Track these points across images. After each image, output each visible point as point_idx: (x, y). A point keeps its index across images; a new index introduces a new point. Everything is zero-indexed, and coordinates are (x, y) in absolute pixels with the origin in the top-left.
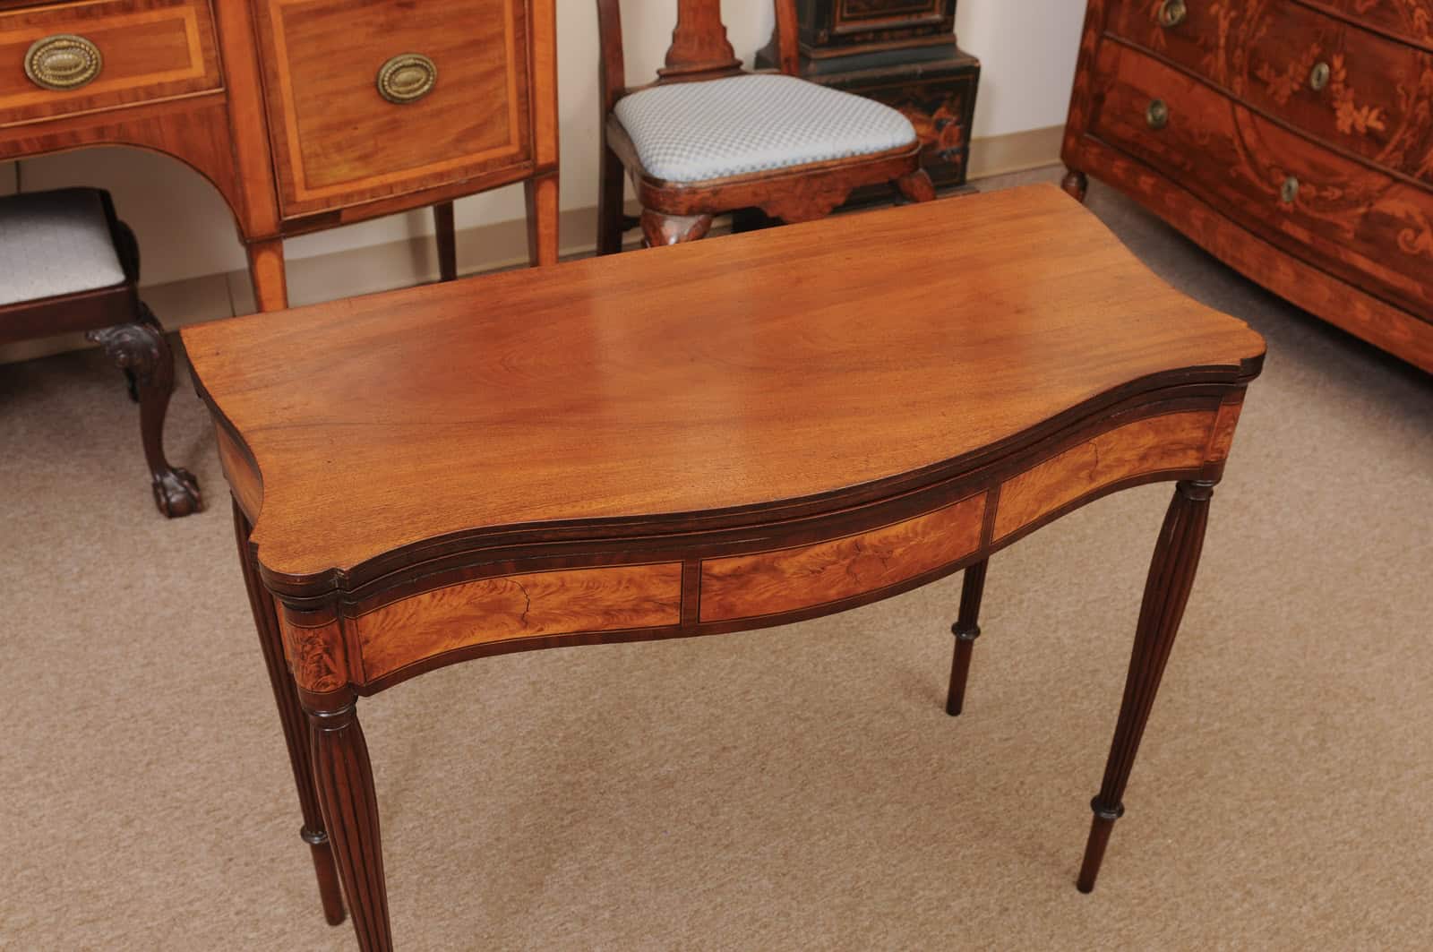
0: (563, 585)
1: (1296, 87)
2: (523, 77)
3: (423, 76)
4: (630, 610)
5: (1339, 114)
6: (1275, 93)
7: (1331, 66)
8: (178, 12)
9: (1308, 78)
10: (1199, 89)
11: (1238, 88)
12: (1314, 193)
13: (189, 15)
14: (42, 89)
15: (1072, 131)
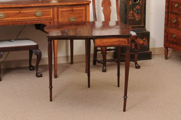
3: (74, 19)
8: (50, 10)
10: (179, 31)
13: (51, 10)
14: (36, 16)
15: (165, 42)
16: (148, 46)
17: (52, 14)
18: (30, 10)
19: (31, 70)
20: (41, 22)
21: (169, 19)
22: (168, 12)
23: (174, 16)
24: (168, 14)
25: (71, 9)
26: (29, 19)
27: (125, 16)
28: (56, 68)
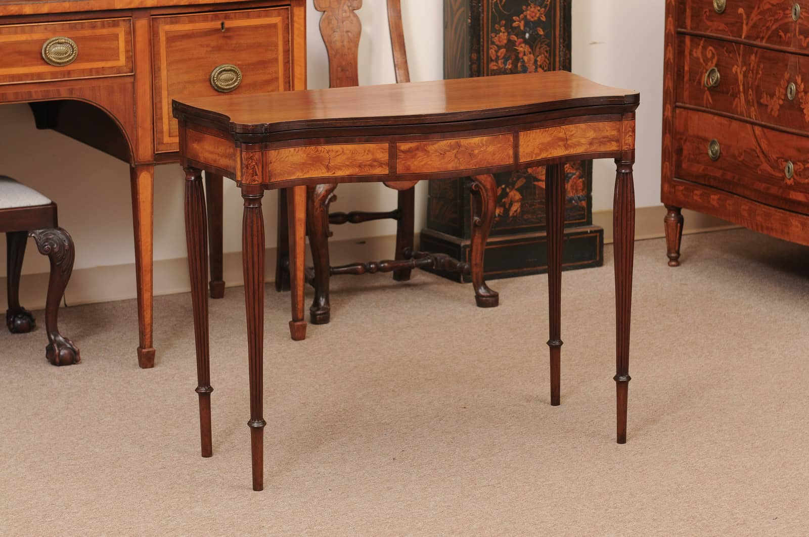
0: (343, 152)
1: (781, 102)
2: (288, 85)
3: (235, 76)
4: (369, 165)
5: (805, 111)
6: (772, 110)
7: (796, 84)
8: (116, 30)
9: (786, 95)
10: (735, 124)
11: (753, 114)
12: (802, 167)
13: (121, 32)
14: (48, 64)
15: (665, 179)
16: (584, 203)
17: (127, 51)
18: (16, 33)
19: (16, 330)
20: (71, 91)
21: (686, 68)
22: (679, 33)
23: (709, 55)
24: (681, 44)
25: (217, 24)
26: (13, 77)
27: (474, 56)
28: (147, 320)
